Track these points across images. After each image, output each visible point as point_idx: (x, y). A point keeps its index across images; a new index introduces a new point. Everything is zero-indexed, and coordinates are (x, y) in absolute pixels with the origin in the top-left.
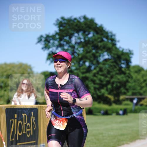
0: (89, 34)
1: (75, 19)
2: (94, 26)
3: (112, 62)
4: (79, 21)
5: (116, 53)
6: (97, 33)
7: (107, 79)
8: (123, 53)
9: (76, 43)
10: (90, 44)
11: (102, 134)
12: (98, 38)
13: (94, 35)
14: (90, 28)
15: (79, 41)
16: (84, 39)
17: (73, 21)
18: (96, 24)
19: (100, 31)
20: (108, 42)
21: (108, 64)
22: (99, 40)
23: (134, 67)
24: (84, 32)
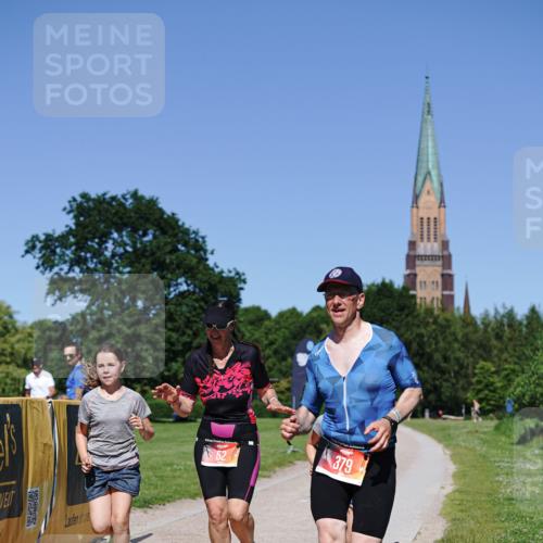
0: (145, 234)
1: (114, 198)
2: (157, 216)
3: (196, 300)
4: (122, 205)
5: (205, 278)
6: (164, 232)
7: (185, 339)
8: (222, 279)
9: (114, 255)
10: (147, 257)
11: (171, 465)
12: (166, 244)
13: (155, 237)
14: (147, 220)
15: (121, 250)
16: (134, 247)
17: (110, 204)
18: (161, 212)
19: (169, 226)
20: (188, 252)
21: (187, 305)
22: (169, 248)
23: (247, 310)
24: (135, 230)
